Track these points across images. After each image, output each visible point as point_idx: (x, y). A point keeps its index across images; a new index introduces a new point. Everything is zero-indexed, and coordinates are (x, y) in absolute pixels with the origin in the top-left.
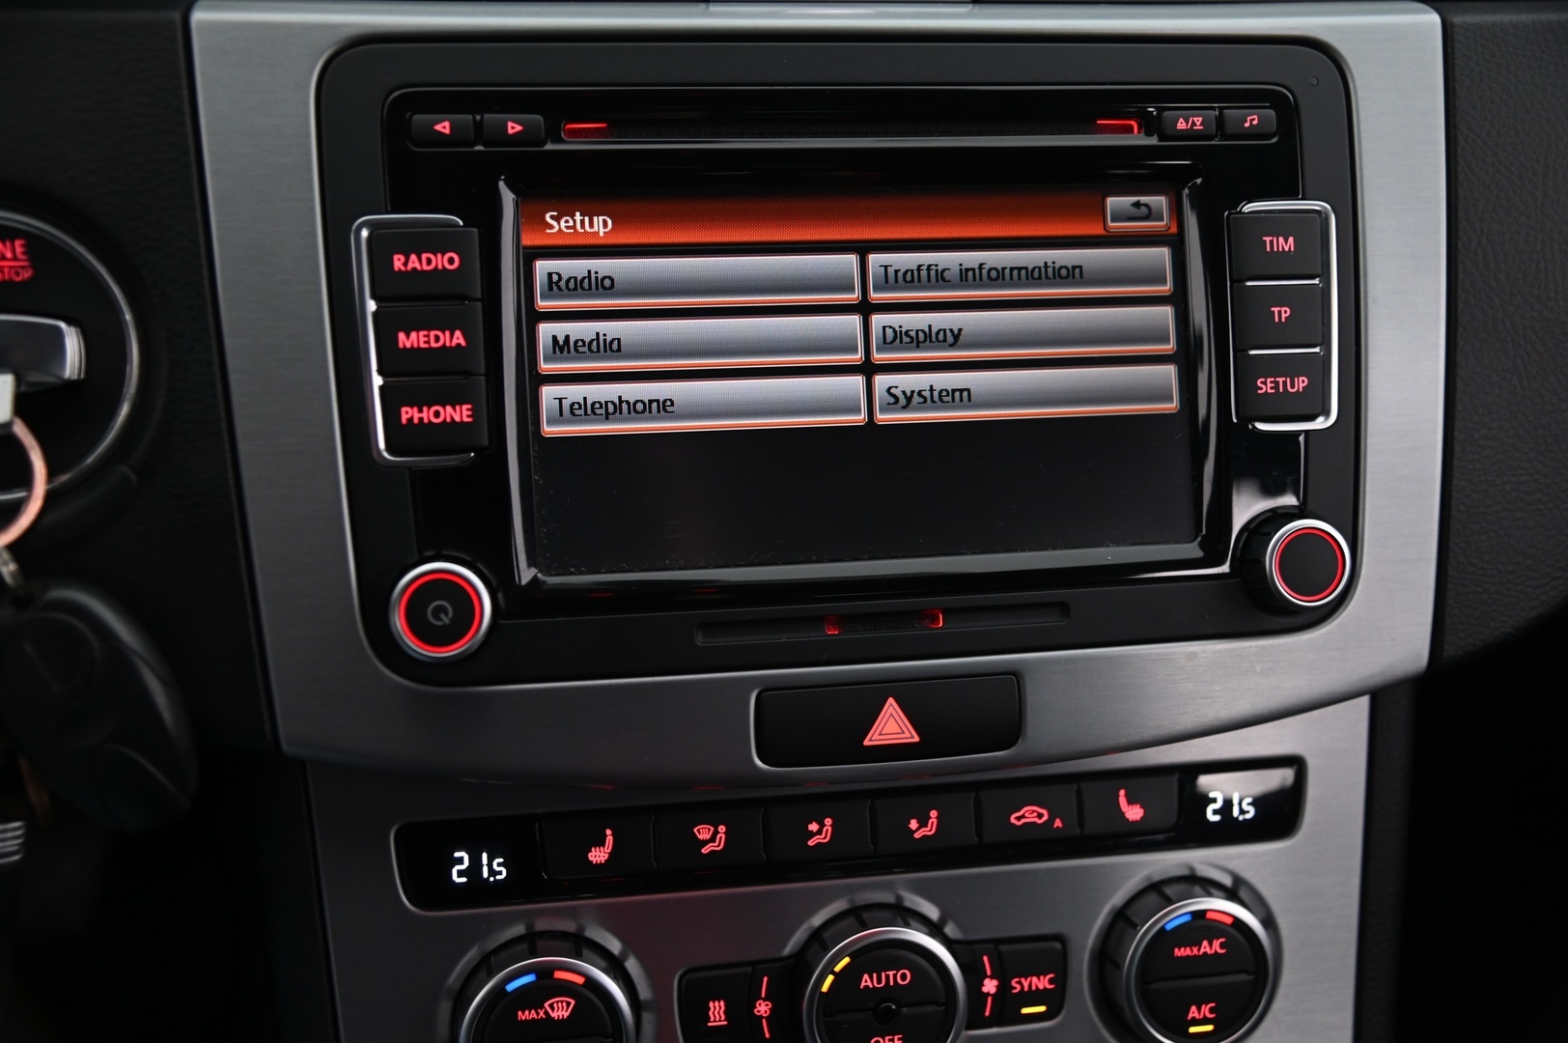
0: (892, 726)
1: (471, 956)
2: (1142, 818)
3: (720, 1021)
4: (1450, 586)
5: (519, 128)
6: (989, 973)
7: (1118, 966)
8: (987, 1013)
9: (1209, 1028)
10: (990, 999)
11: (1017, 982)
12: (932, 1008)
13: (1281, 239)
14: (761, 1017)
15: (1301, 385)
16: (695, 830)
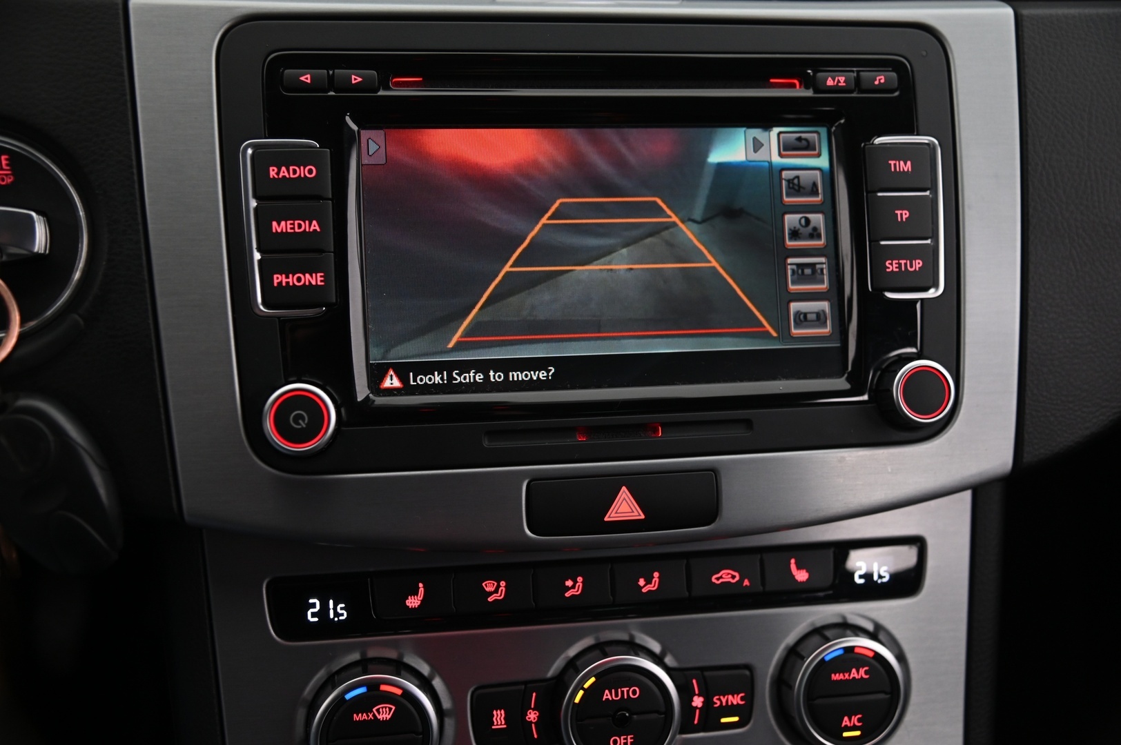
0: (625, 507)
1: (321, 675)
2: (807, 580)
3: (501, 724)
4: (1027, 411)
5: (360, 79)
6: (697, 692)
7: (791, 687)
8: (696, 722)
9: (858, 733)
10: (698, 711)
11: (717, 699)
12: (655, 716)
13: (902, 163)
14: (531, 722)
15: (918, 266)
16: (483, 584)
